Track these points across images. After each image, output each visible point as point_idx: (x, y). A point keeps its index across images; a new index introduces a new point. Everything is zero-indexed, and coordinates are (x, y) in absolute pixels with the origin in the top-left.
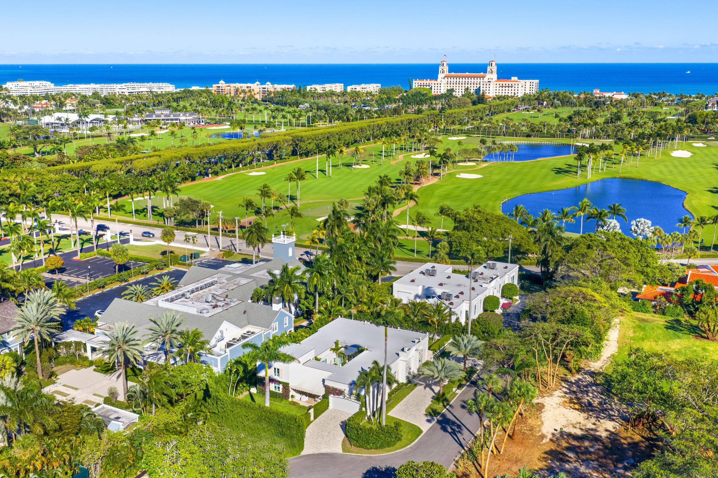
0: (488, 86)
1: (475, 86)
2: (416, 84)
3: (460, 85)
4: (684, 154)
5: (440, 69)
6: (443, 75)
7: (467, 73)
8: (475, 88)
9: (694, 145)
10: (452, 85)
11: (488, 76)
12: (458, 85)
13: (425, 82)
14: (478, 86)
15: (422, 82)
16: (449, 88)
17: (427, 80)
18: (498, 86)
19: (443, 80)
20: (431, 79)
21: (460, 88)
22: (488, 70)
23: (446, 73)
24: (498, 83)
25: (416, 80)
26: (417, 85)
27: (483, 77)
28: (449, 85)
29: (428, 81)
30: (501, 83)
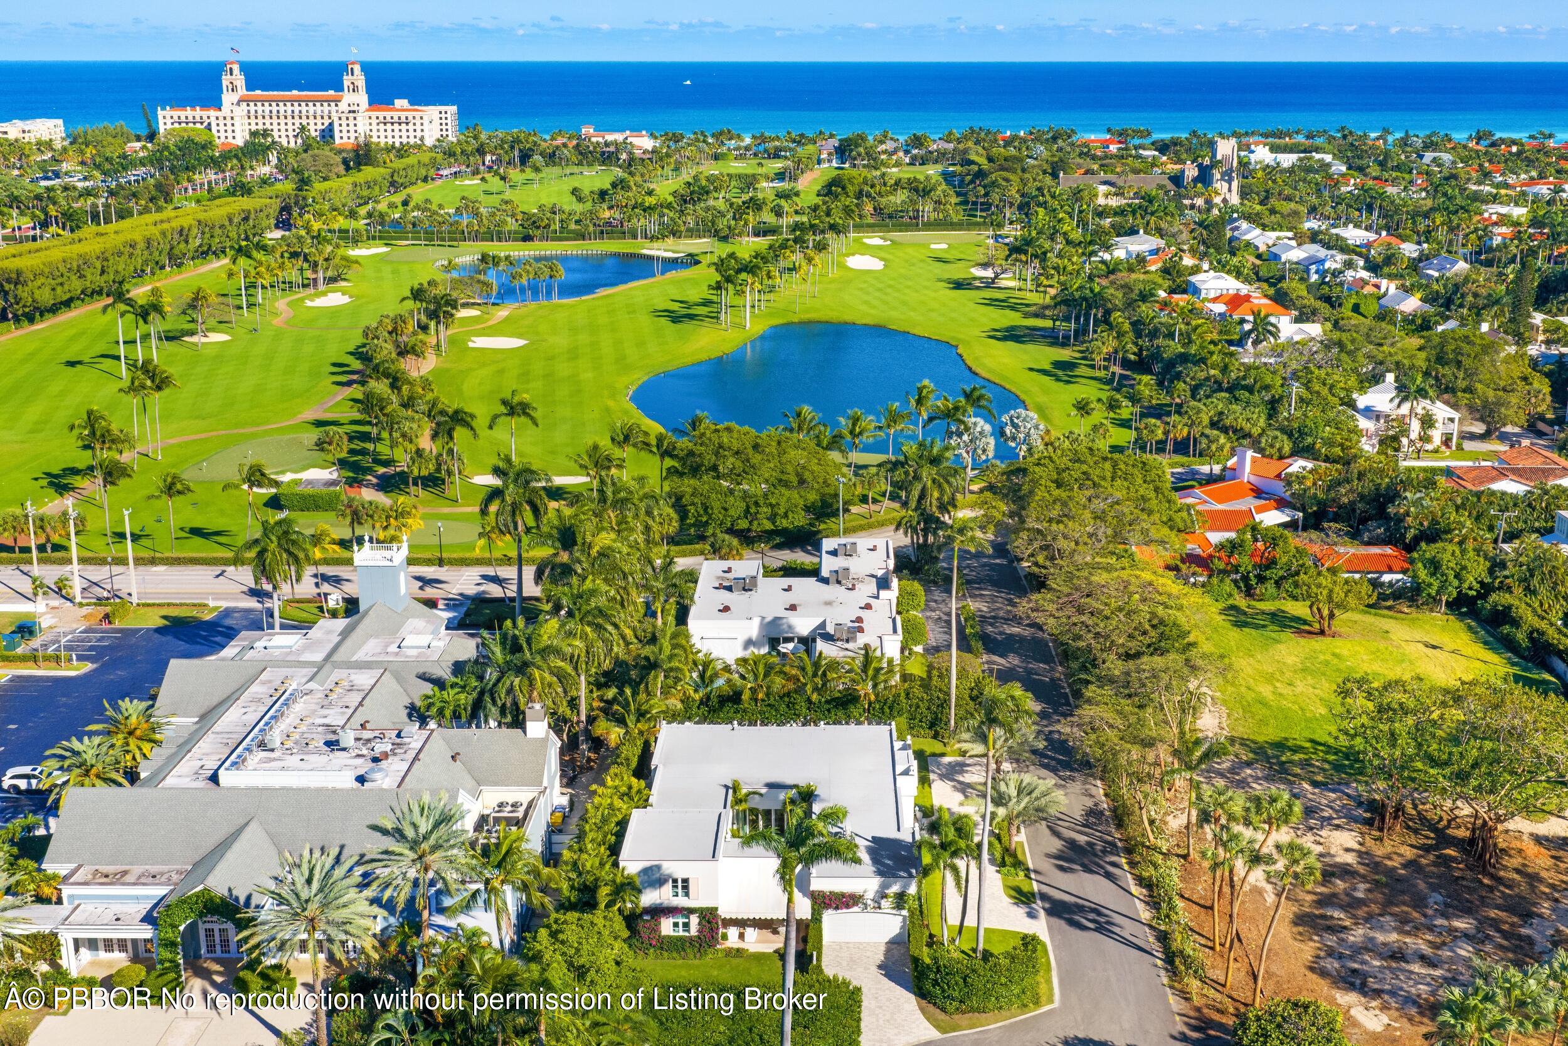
0: (351, 122)
1: (319, 121)
2: (167, 120)
3: (283, 121)
4: (870, 263)
5: (225, 83)
6: (235, 97)
7: (295, 92)
8: (320, 127)
9: (866, 241)
10: (260, 121)
11: (348, 98)
12: (275, 121)
13: (189, 112)
14: (327, 122)
15: (183, 114)
16: (254, 128)
17: (193, 108)
18: (374, 121)
19: (235, 108)
20: (205, 106)
21: (283, 127)
22: (346, 83)
23: (242, 91)
24: (374, 114)
25: (163, 109)
26: (169, 121)
27: (337, 101)
28: (253, 121)
29: (198, 113)
30: (381, 114)
